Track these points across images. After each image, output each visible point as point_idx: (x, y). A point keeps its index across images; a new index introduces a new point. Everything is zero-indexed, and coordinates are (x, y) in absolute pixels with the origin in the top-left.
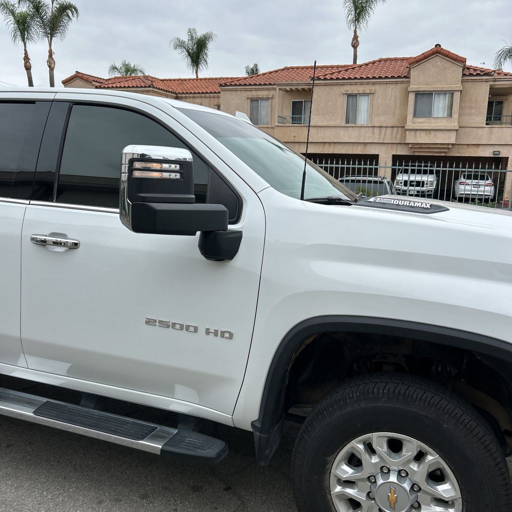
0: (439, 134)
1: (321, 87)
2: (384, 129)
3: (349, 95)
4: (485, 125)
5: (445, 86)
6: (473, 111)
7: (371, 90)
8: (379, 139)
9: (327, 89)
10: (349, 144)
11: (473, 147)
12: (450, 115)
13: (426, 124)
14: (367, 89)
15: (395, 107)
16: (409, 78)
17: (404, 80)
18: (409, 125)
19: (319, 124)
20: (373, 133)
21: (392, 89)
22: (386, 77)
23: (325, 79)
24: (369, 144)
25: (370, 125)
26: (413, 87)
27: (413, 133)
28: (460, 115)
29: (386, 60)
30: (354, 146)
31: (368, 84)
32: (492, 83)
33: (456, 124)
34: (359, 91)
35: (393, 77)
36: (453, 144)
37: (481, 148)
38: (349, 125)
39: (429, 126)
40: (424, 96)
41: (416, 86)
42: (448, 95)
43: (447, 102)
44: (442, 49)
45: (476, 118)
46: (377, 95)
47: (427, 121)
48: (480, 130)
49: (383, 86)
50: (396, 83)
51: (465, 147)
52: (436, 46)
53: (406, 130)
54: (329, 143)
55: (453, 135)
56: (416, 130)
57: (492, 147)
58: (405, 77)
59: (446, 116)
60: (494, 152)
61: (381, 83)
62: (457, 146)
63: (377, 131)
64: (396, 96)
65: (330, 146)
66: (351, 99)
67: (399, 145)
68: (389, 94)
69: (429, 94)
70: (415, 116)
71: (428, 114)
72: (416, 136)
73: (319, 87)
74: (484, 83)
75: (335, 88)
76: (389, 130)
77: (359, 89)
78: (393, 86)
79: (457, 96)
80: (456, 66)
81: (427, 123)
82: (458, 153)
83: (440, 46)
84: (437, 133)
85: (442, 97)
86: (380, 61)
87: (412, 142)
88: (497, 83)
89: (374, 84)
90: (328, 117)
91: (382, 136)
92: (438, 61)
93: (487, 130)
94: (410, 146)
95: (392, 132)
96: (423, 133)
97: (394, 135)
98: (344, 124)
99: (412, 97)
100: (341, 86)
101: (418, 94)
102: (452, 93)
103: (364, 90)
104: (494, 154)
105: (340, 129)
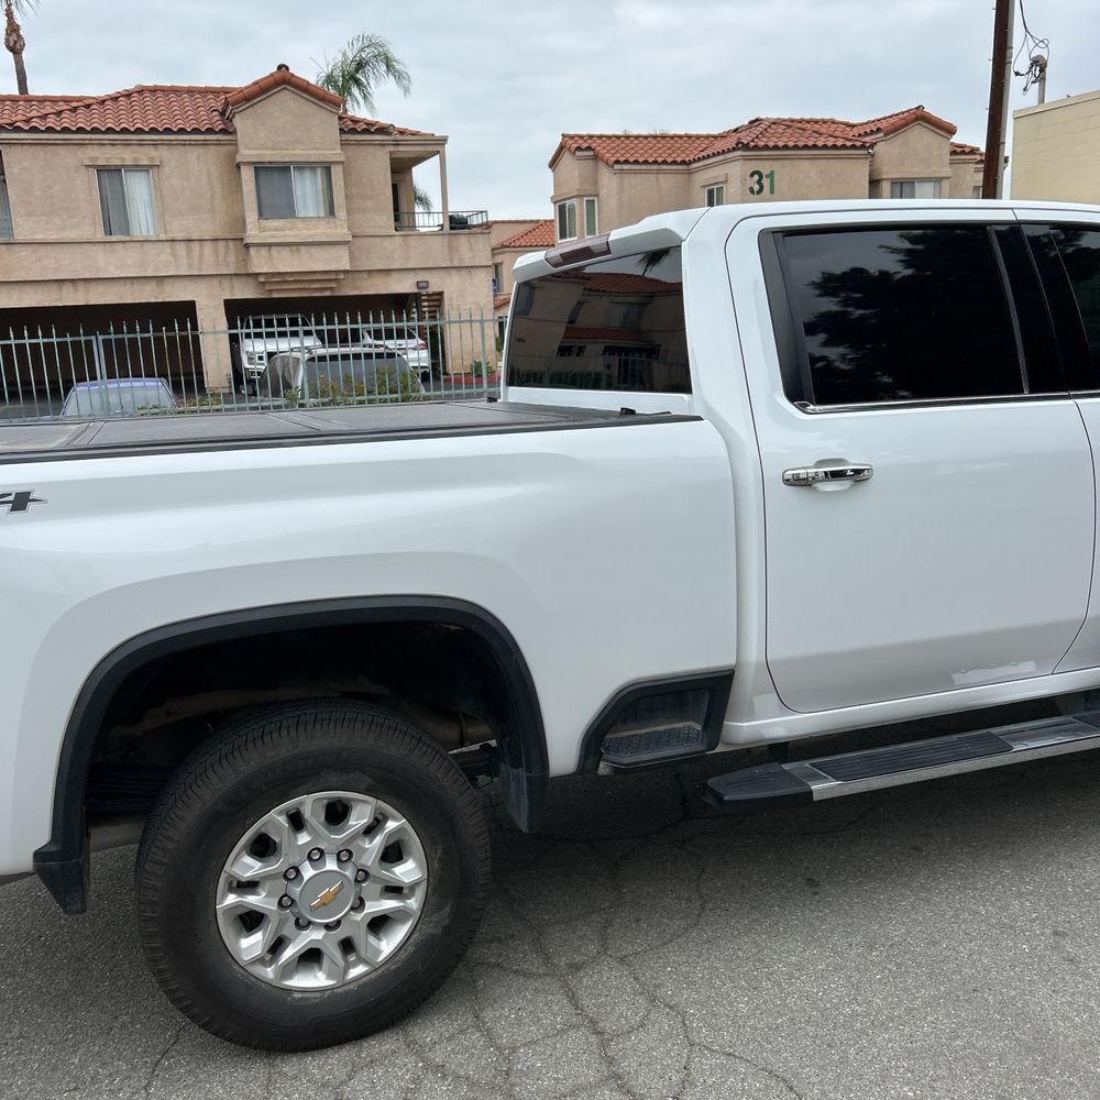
0: (316, 252)
1: (25, 147)
2: (196, 246)
3: (102, 170)
4: (393, 232)
5: (311, 152)
6: (369, 204)
7: (152, 159)
8: (190, 266)
9: (41, 151)
10: (122, 282)
11: (378, 275)
12: (331, 211)
13: (287, 232)
14: (144, 155)
15: (212, 195)
16: (234, 132)
17: (220, 137)
18: (253, 233)
19: (39, 237)
20: (174, 254)
21: (198, 157)
22: (182, 131)
23: (34, 130)
24: (170, 280)
25: (162, 237)
26: (245, 154)
27: (264, 251)
28: (348, 213)
29: (154, 90)
30: (135, 285)
31: (141, 144)
32: (392, 148)
33: (346, 230)
34: (122, 159)
35: (196, 131)
36: (345, 272)
37: (395, 276)
38: (113, 238)
39: (295, 236)
40: (273, 173)
41: (253, 152)
42: (319, 171)
43: (320, 187)
44: (293, 75)
45: (377, 218)
46: (166, 170)
47: (288, 225)
48: (387, 243)
49: (177, 151)
50: (205, 144)
51: (366, 276)
52: (280, 67)
53: (247, 246)
54: (73, 281)
55: (343, 252)
56: (270, 245)
57: (413, 273)
58: (224, 131)
59: (322, 214)
60: (418, 283)
61: (170, 144)
62: (350, 276)
63: (180, 247)
64: (209, 174)
65: (75, 287)
66: (105, 176)
67: (234, 278)
68: (193, 168)
69: (283, 169)
70: (261, 215)
71: (288, 211)
72: (271, 258)
73: (19, 148)
74: (378, 148)
75: (62, 151)
76: (208, 248)
77: (126, 156)
78: (199, 150)
79: (337, 172)
80: (326, 113)
81: (289, 229)
82: (355, 288)
83: (287, 68)
84: (313, 250)
85: (307, 174)
86: (141, 91)
87: (265, 270)
88: (401, 148)
89: (155, 144)
90: (57, 221)
91: (196, 261)
92: (286, 100)
93: (398, 240)
94: (262, 279)
95: (216, 251)
96: (285, 252)
97: (221, 258)
98: (100, 236)
99: (247, 175)
100: (76, 147)
101: (261, 169)
102: (327, 168)
103: (136, 159)
104: (418, 287)
105: (96, 247)
